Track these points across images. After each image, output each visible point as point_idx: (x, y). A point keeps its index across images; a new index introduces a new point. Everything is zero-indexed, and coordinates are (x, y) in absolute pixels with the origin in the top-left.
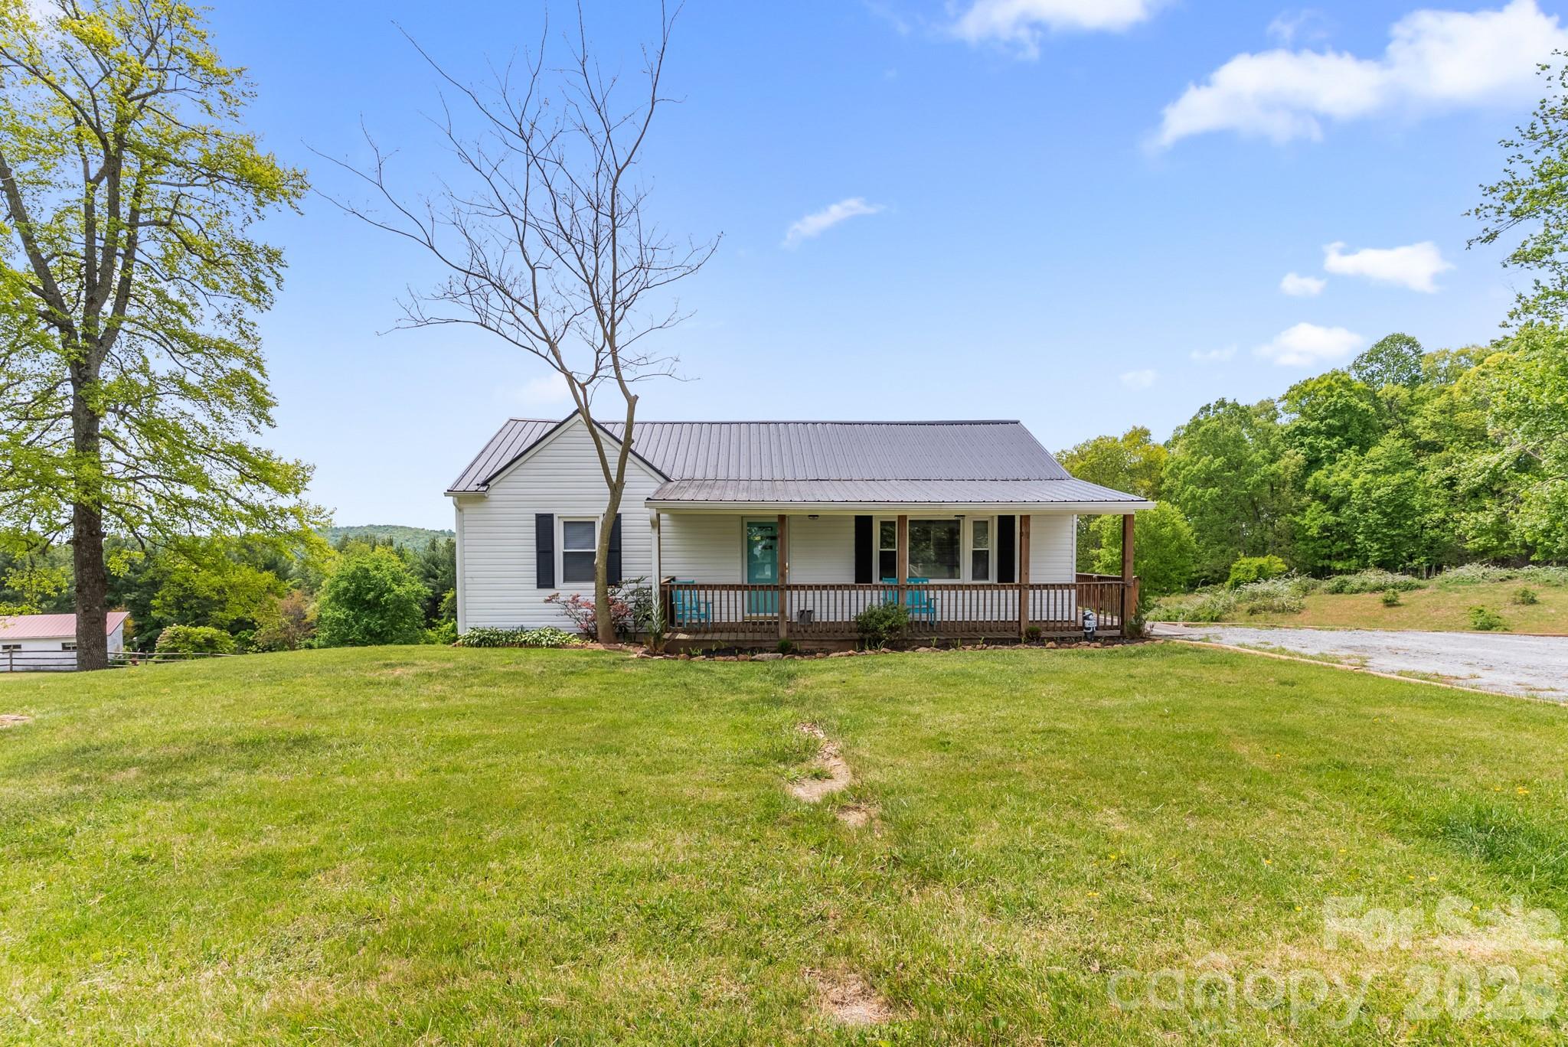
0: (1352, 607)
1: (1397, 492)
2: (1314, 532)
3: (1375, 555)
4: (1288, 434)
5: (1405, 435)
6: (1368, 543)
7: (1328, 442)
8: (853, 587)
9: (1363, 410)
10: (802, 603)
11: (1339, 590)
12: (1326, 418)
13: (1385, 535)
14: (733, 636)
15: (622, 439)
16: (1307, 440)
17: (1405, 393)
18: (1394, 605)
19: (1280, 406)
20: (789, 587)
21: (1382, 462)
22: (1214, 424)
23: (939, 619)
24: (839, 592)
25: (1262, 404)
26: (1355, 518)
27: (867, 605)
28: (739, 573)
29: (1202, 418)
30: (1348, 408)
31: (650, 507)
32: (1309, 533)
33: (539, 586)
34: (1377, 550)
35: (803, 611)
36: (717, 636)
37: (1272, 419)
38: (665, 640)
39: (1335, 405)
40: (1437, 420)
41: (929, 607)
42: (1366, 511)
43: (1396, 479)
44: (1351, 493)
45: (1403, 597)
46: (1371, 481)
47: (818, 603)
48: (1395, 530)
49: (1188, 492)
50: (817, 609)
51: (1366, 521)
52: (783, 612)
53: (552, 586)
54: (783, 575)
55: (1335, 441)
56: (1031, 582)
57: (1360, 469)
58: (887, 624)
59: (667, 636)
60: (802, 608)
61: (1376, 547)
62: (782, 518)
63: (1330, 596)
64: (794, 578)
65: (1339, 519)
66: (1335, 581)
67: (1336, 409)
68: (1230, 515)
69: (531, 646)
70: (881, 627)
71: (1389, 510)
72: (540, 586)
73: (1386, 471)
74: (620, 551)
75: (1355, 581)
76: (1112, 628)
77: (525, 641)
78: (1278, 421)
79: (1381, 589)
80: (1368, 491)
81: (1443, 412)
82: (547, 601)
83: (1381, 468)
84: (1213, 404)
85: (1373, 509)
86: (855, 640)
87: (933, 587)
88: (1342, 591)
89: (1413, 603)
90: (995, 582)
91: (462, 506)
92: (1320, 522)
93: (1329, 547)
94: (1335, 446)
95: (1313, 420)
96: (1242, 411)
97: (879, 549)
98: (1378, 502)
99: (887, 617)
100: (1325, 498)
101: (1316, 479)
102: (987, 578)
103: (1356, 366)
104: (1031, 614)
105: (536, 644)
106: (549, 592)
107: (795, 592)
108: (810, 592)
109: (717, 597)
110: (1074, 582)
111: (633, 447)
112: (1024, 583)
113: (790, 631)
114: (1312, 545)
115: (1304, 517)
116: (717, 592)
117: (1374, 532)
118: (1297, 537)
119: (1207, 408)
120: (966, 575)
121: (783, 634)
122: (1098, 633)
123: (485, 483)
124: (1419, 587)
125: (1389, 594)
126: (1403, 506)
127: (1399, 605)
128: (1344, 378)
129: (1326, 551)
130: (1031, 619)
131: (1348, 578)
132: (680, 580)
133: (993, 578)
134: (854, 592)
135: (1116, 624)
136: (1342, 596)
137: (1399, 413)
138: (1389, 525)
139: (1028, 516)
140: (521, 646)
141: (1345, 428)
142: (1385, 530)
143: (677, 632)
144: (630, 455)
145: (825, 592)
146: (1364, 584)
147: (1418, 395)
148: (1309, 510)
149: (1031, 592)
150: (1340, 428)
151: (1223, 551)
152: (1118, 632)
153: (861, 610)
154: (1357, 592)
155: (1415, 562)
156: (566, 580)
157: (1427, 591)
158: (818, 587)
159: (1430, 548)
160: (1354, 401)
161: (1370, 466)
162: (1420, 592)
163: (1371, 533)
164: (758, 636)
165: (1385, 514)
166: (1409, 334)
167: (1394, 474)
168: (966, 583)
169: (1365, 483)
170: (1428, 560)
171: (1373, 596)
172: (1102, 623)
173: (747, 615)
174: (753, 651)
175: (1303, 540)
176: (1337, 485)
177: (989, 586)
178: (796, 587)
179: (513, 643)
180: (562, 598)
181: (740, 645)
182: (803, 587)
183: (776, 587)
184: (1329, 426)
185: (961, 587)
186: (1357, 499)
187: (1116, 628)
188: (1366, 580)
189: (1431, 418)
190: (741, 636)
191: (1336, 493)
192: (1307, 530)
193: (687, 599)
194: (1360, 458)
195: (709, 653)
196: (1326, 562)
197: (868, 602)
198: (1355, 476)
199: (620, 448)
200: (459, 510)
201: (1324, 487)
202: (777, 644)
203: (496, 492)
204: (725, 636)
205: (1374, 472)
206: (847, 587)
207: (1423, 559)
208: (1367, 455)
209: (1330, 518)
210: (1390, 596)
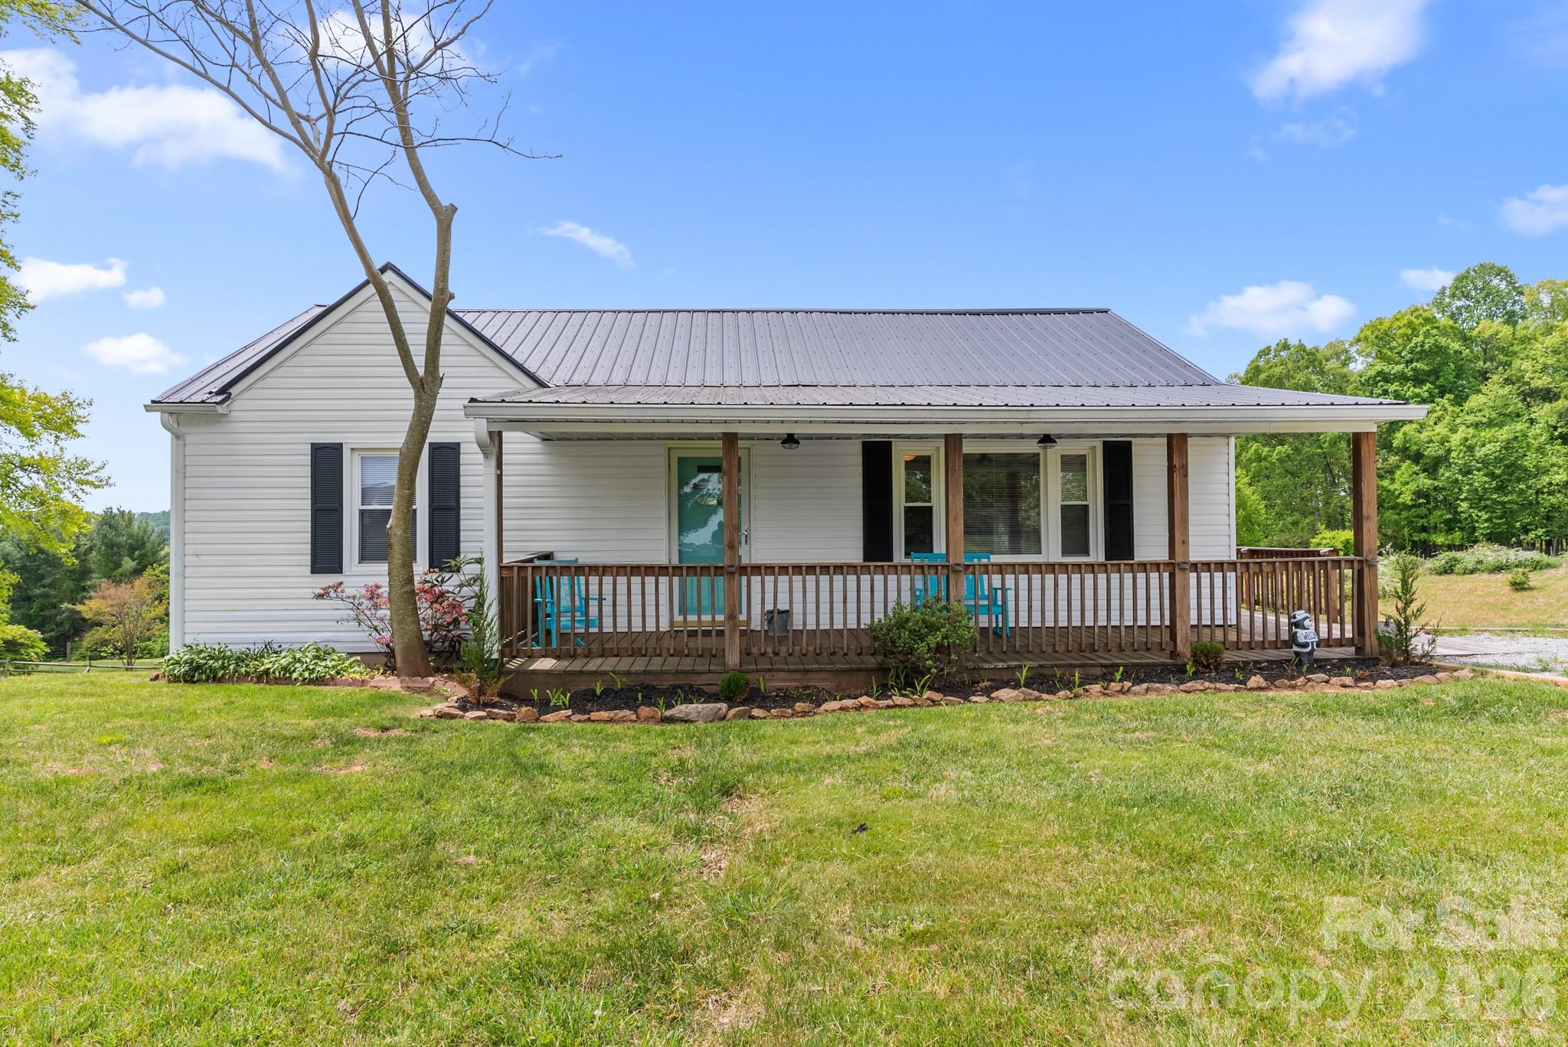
0: (1471, 591)
1: (1506, 448)
2: (1407, 498)
3: (1483, 527)
4: (1367, 381)
5: (1508, 381)
6: (1474, 512)
7: (1417, 390)
8: (866, 570)
9: (1456, 352)
10: (769, 597)
11: (1448, 570)
12: (1411, 361)
13: (1495, 501)
14: (639, 664)
15: (430, 290)
16: (1392, 388)
17: (1506, 331)
18: (1524, 589)
19: (1353, 350)
20: (744, 570)
21: (1486, 412)
22: (1278, 370)
23: (1012, 624)
24: (838, 579)
25: (1331, 346)
26: (1457, 480)
27: (891, 605)
28: (664, 545)
29: (1261, 364)
30: (1439, 350)
31: (476, 416)
32: (1400, 500)
33: (314, 571)
34: (1486, 521)
35: (771, 612)
36: (609, 664)
37: (1345, 364)
38: (510, 672)
39: (1422, 346)
40: (1549, 362)
41: (996, 603)
42: (1469, 472)
43: (1504, 433)
44: (1449, 451)
45: (1535, 579)
46: (1473, 436)
47: (798, 596)
48: (1506, 495)
49: (1252, 451)
50: (797, 608)
51: (1471, 485)
52: (732, 617)
53: (338, 569)
54: (733, 547)
55: (1425, 388)
56: (1192, 559)
57: (1459, 421)
58: (933, 640)
59: (514, 664)
60: (769, 607)
61: (1485, 516)
62: (730, 439)
63: (1438, 577)
64: (756, 553)
65: (1436, 483)
66: (1442, 558)
67: (1423, 351)
68: (1303, 478)
69: (277, 681)
70: (922, 647)
71: (1498, 472)
72: (316, 569)
73: (1490, 424)
74: (457, 509)
75: (1468, 558)
76: (1340, 643)
77: (267, 672)
78: (1352, 366)
79: (1498, 569)
80: (1471, 449)
81: (1555, 352)
82: (320, 596)
83: (1485, 420)
84: (1273, 346)
85: (1479, 470)
86: (868, 671)
87: (1001, 569)
88: (1452, 571)
89: (1549, 586)
90: (1102, 559)
91: (183, 429)
92: (1413, 486)
93: (1426, 516)
94: (1426, 395)
95: (1397, 363)
96: (1311, 353)
97: (904, 504)
98: (1485, 462)
99: (933, 628)
100: (1417, 458)
101: (1405, 434)
102: (1087, 553)
103: (1439, 304)
104: (1193, 613)
105: (285, 677)
106: (330, 579)
107: (756, 580)
108: (783, 580)
109: (607, 588)
110: (1234, 558)
111: (452, 306)
112: (1179, 559)
113: (746, 653)
114: (1405, 514)
115: (1393, 480)
116: (608, 580)
117: (1481, 499)
118: (1386, 505)
119: (1265, 352)
120: (1052, 550)
121: (733, 658)
122: (1321, 653)
123: (223, 390)
124: (1549, 566)
125: (1517, 574)
126: (1512, 468)
127: (1530, 589)
128: (1425, 314)
129: (1421, 522)
130: (1194, 622)
131: (1459, 555)
132: (562, 557)
133: (1097, 552)
134: (865, 579)
135: (1349, 635)
136: (1453, 577)
137: (1498, 355)
138: (1501, 489)
139: (1184, 437)
140: (259, 680)
141: (1435, 373)
142: (1495, 496)
143: (532, 657)
144: (448, 320)
145: (811, 579)
146: (1480, 562)
147: (1520, 333)
148: (1398, 473)
149: (1193, 576)
150: (1428, 373)
151: (1295, 523)
152: (1350, 652)
153: (879, 615)
154: (1472, 572)
155: (1532, 535)
156: (364, 558)
157: (1561, 571)
158: (798, 569)
159: (1548, 518)
160: (1443, 341)
161: (1471, 419)
162: (1553, 571)
163: (1478, 499)
164: (687, 664)
165: (1492, 475)
166: (1499, 264)
167: (1501, 428)
168: (1052, 560)
169: (1466, 439)
170: (1547, 533)
171: (1493, 577)
172: (1324, 634)
173: (678, 618)
174: (671, 695)
175: (1393, 508)
176: (1431, 441)
177: (1092, 568)
178: (757, 569)
179: (247, 674)
180: (349, 592)
181: (650, 681)
182: (770, 569)
183: (719, 571)
184: (1414, 370)
185: (1039, 568)
186: (1457, 458)
187: (1351, 642)
188: (1482, 558)
189: (1541, 360)
190: (656, 664)
191: (1431, 451)
192: (1398, 497)
193: (565, 590)
194: (1457, 409)
195: (584, 702)
196: (1424, 535)
197: (892, 595)
198: (1453, 430)
199: (428, 305)
200: (177, 436)
201: (1415, 444)
202: (720, 680)
203: (243, 403)
204: (625, 664)
205: (1476, 425)
206: (852, 568)
207: (1540, 531)
208: (1467, 406)
209: (1425, 482)
210: (1520, 578)
